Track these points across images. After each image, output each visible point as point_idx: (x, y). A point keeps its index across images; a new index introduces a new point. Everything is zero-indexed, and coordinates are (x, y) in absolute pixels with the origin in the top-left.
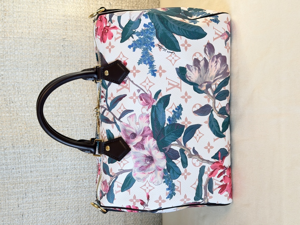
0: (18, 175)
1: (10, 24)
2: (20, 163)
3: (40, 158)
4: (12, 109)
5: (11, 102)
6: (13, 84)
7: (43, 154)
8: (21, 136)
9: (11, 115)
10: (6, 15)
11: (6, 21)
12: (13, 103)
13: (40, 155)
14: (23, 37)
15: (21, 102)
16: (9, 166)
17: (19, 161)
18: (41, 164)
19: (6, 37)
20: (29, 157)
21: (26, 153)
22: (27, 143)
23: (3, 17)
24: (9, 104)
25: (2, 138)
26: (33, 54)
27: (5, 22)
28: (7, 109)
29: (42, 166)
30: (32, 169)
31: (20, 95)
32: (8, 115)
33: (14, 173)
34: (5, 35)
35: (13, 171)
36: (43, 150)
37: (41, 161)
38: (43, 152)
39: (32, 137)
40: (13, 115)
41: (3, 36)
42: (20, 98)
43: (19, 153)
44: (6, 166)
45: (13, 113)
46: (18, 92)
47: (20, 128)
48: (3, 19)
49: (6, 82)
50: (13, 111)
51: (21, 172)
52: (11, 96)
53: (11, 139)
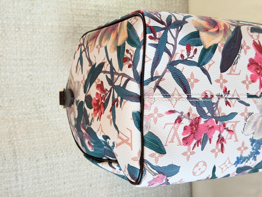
0: (50, 189)
1: (39, 16)
2: (53, 174)
3: (74, 168)
4: (42, 114)
5: (41, 106)
6: (43, 85)
7: (76, 163)
8: (54, 144)
9: (42, 121)
10: (33, 6)
11: (33, 12)
12: (43, 107)
13: (73, 164)
14: (53, 31)
15: (51, 106)
16: (42, 180)
17: (52, 172)
18: (75, 174)
19: (35, 31)
20: (62, 168)
21: (59, 163)
22: (60, 151)
23: (31, 8)
24: (38, 109)
25: (34, 148)
26: (63, 50)
27: (33, 14)
28: (37, 115)
29: (76, 175)
30: (66, 180)
31: (50, 98)
32: (38, 121)
33: (46, 187)
34: (33, 29)
35: (46, 184)
36: (77, 158)
37: (75, 170)
38: (77, 160)
39: (64, 145)
40: (44, 121)
41: (32, 30)
42: (51, 101)
43: (52, 163)
44: (38, 180)
45: (44, 119)
46: (48, 94)
47: (52, 135)
48: (31, 10)
49: (35, 84)
50: (44, 116)
51: (53, 184)
52: (40, 100)
53: (43, 148)
